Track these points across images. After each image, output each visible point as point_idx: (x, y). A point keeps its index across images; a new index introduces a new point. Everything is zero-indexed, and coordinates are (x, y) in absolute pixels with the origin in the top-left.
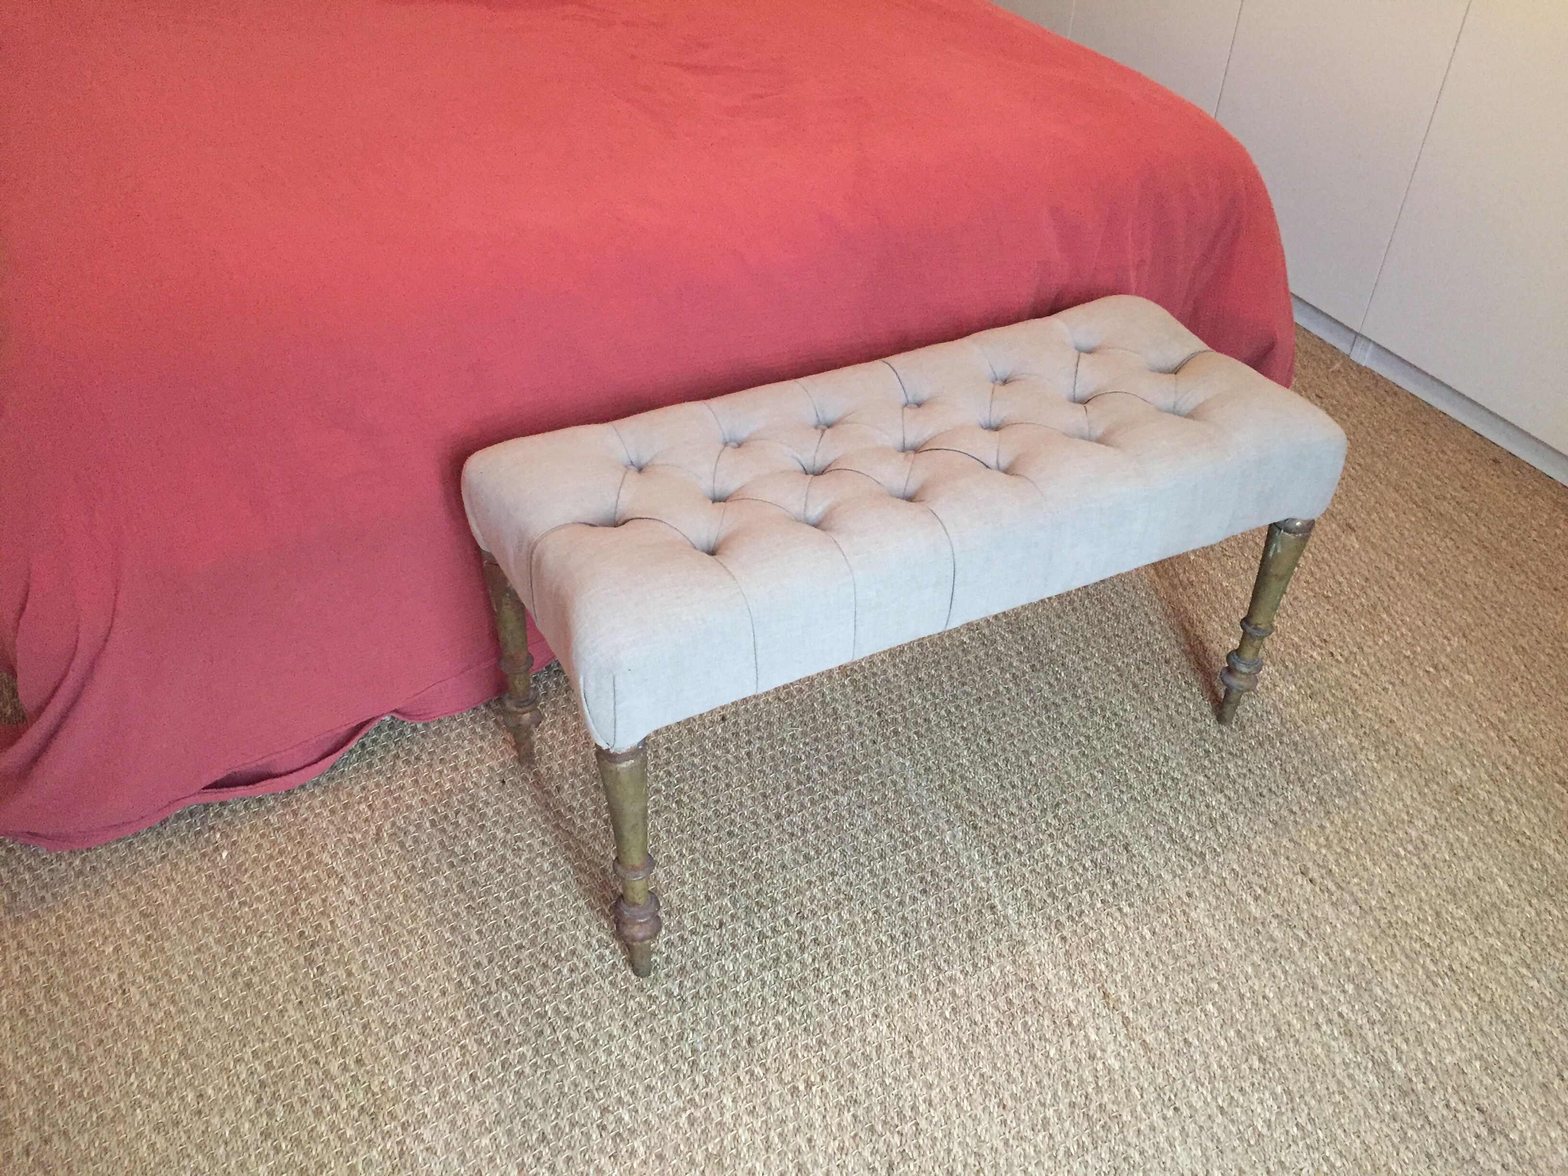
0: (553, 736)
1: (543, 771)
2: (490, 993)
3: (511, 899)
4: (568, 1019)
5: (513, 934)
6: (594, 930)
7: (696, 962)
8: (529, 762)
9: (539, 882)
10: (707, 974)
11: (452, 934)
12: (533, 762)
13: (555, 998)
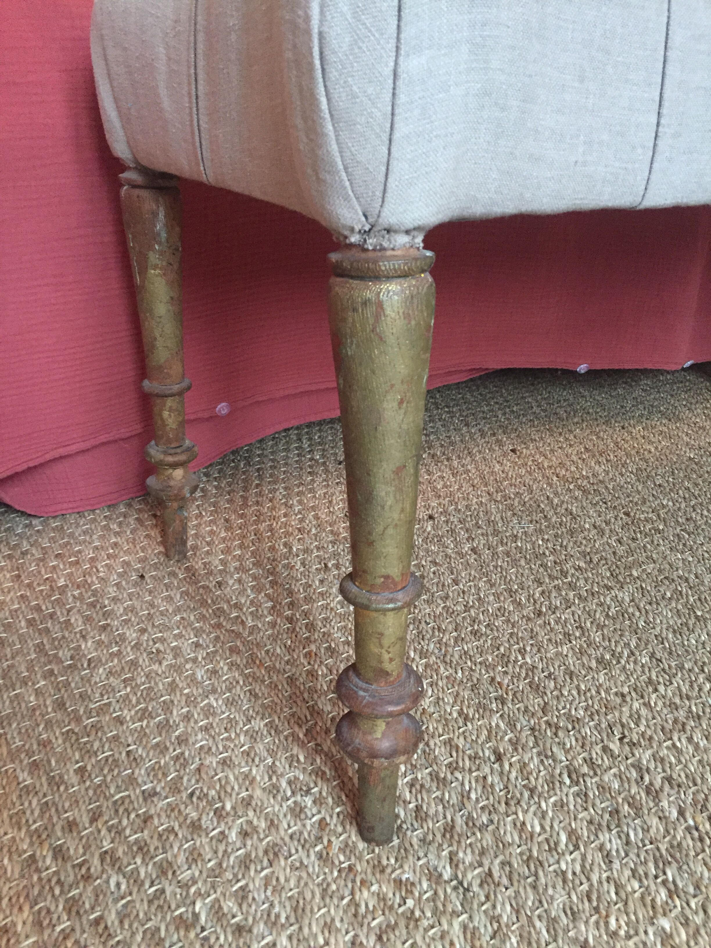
0: (212, 532)
1: (199, 565)
2: (87, 878)
3: (140, 720)
4: (239, 930)
5: (141, 773)
6: (282, 765)
7: (470, 817)
8: (180, 553)
9: (188, 696)
10: (498, 839)
11: (31, 773)
12: (185, 556)
13: (213, 887)
